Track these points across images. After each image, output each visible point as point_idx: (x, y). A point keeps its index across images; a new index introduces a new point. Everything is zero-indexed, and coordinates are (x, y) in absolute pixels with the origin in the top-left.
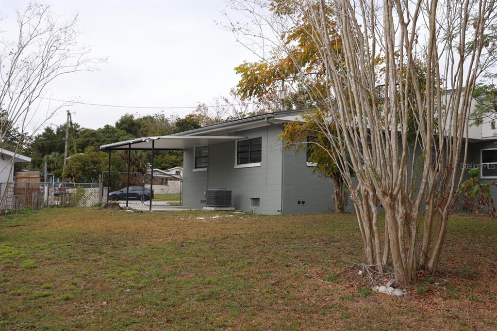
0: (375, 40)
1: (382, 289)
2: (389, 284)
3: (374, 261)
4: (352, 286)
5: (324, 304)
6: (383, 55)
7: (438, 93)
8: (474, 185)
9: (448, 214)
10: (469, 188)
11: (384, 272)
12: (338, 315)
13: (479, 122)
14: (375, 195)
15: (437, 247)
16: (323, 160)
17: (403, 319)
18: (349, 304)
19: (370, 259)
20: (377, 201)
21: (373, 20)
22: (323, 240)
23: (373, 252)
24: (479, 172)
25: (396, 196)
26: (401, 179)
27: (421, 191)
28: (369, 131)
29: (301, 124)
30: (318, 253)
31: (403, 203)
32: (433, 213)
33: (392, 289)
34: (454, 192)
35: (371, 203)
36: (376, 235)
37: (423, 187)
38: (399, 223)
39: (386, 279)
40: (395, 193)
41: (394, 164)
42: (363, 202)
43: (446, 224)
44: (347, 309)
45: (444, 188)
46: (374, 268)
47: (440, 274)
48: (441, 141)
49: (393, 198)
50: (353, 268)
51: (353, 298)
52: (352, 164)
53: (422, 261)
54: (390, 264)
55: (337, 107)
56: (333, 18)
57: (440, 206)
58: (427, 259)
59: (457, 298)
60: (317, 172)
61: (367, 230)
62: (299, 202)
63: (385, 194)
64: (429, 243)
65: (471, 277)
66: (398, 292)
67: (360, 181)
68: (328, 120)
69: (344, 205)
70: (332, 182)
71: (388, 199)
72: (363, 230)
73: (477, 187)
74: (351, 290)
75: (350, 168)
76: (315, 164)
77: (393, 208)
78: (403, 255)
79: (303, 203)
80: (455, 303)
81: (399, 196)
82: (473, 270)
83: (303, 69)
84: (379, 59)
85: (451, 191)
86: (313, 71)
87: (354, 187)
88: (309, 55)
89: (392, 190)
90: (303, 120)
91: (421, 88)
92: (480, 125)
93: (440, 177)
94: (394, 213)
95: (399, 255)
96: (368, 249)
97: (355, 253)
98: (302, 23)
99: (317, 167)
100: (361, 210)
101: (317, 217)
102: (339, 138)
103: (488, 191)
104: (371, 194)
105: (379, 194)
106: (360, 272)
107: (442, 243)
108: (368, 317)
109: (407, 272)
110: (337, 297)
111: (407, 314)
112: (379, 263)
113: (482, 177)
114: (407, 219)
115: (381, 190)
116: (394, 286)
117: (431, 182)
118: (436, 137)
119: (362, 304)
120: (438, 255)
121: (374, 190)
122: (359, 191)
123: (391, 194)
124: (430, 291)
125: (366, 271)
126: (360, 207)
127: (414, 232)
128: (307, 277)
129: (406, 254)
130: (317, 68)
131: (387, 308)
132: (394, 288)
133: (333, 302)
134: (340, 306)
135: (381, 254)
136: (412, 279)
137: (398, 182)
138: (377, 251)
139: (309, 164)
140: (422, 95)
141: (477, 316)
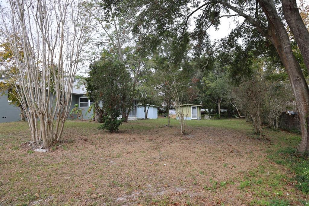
0: (39, 54)
1: (38, 150)
2: (41, 148)
3: (35, 140)
4: (25, 150)
5: (11, 159)
6: (42, 60)
7: (63, 77)
8: (76, 110)
9: (65, 120)
10: (75, 111)
11: (39, 143)
12: (17, 163)
13: (78, 88)
14: (36, 114)
15: (60, 132)
16: (14, 99)
17: (45, 160)
18: (23, 158)
19: (33, 139)
20: (37, 117)
21: (38, 46)
22: (13, 133)
23: (35, 136)
24: (79, 105)
25: (45, 114)
26: (47, 108)
27: (55, 112)
28: (34, 88)
29: (4, 84)
30: (10, 139)
31: (48, 117)
32: (59, 121)
33: (42, 149)
34: (67, 112)
35: (34, 117)
36: (36, 130)
37: (55, 111)
38: (46, 124)
39: (40, 146)
40: (44, 113)
41: (44, 102)
42: (31, 117)
43: (64, 124)
44: (21, 160)
45: (63, 111)
46: (35, 142)
47: (61, 142)
48: (63, 94)
49: (43, 115)
50: (26, 143)
51: (25, 155)
52: (26, 102)
53: (54, 138)
54: (42, 140)
55: (21, 78)
56: (20, 42)
57: (62, 117)
58: (56, 137)
59: (66, 150)
60: (12, 104)
61: (33, 128)
62: (3, 117)
63: (40, 113)
64: (57, 132)
65: (72, 142)
66: (44, 151)
67: (30, 108)
68: (18, 83)
69: (25, 118)
70: (20, 108)
71: (41, 115)
72: (31, 127)
73: (77, 111)
74: (25, 152)
75: (26, 104)
76: (11, 101)
77: (43, 119)
78: (47, 137)
79: (5, 117)
80: (66, 151)
81: (46, 114)
82: (73, 139)
83: (6, 60)
84: (40, 61)
85: (66, 112)
86: (10, 62)
87: (27, 111)
88: (9, 55)
89: (43, 112)
90: (6, 82)
91: (56, 74)
92: (79, 89)
93: (62, 107)
94: (44, 121)
95: (45, 137)
96: (33, 135)
97: (28, 137)
98: (6, 41)
99: (12, 102)
100: (30, 120)
101: (12, 123)
102: (21, 91)
103: (81, 112)
104: (34, 113)
105: (38, 114)
106: (29, 145)
107: (62, 131)
108: (31, 162)
109: (48, 143)
110: (17, 155)
111: (47, 158)
112: (37, 140)
113: (79, 107)
114: (49, 123)
115: (38, 112)
116: (42, 148)
117: (59, 109)
118: (62, 92)
119: (29, 157)
120: (61, 136)
121: (36, 112)
122: (29, 113)
123: (43, 113)
124: (57, 149)
125: (31, 144)
126: (30, 119)
127: (51, 128)
128: (4, 149)
129: (48, 136)
130: (12, 61)
131: (39, 157)
132: (43, 149)
133: (15, 158)
134: (19, 159)
135: (38, 137)
136: (50, 145)
137: (46, 109)
138: (36, 136)
139: (8, 101)
140: (56, 77)
141: (73, 155)
